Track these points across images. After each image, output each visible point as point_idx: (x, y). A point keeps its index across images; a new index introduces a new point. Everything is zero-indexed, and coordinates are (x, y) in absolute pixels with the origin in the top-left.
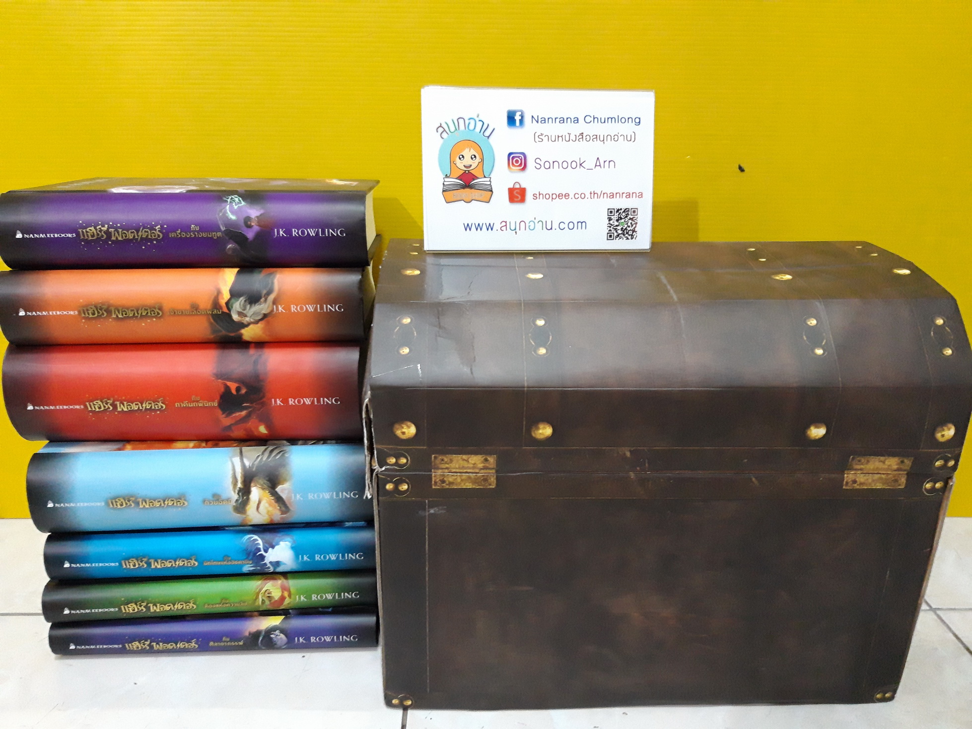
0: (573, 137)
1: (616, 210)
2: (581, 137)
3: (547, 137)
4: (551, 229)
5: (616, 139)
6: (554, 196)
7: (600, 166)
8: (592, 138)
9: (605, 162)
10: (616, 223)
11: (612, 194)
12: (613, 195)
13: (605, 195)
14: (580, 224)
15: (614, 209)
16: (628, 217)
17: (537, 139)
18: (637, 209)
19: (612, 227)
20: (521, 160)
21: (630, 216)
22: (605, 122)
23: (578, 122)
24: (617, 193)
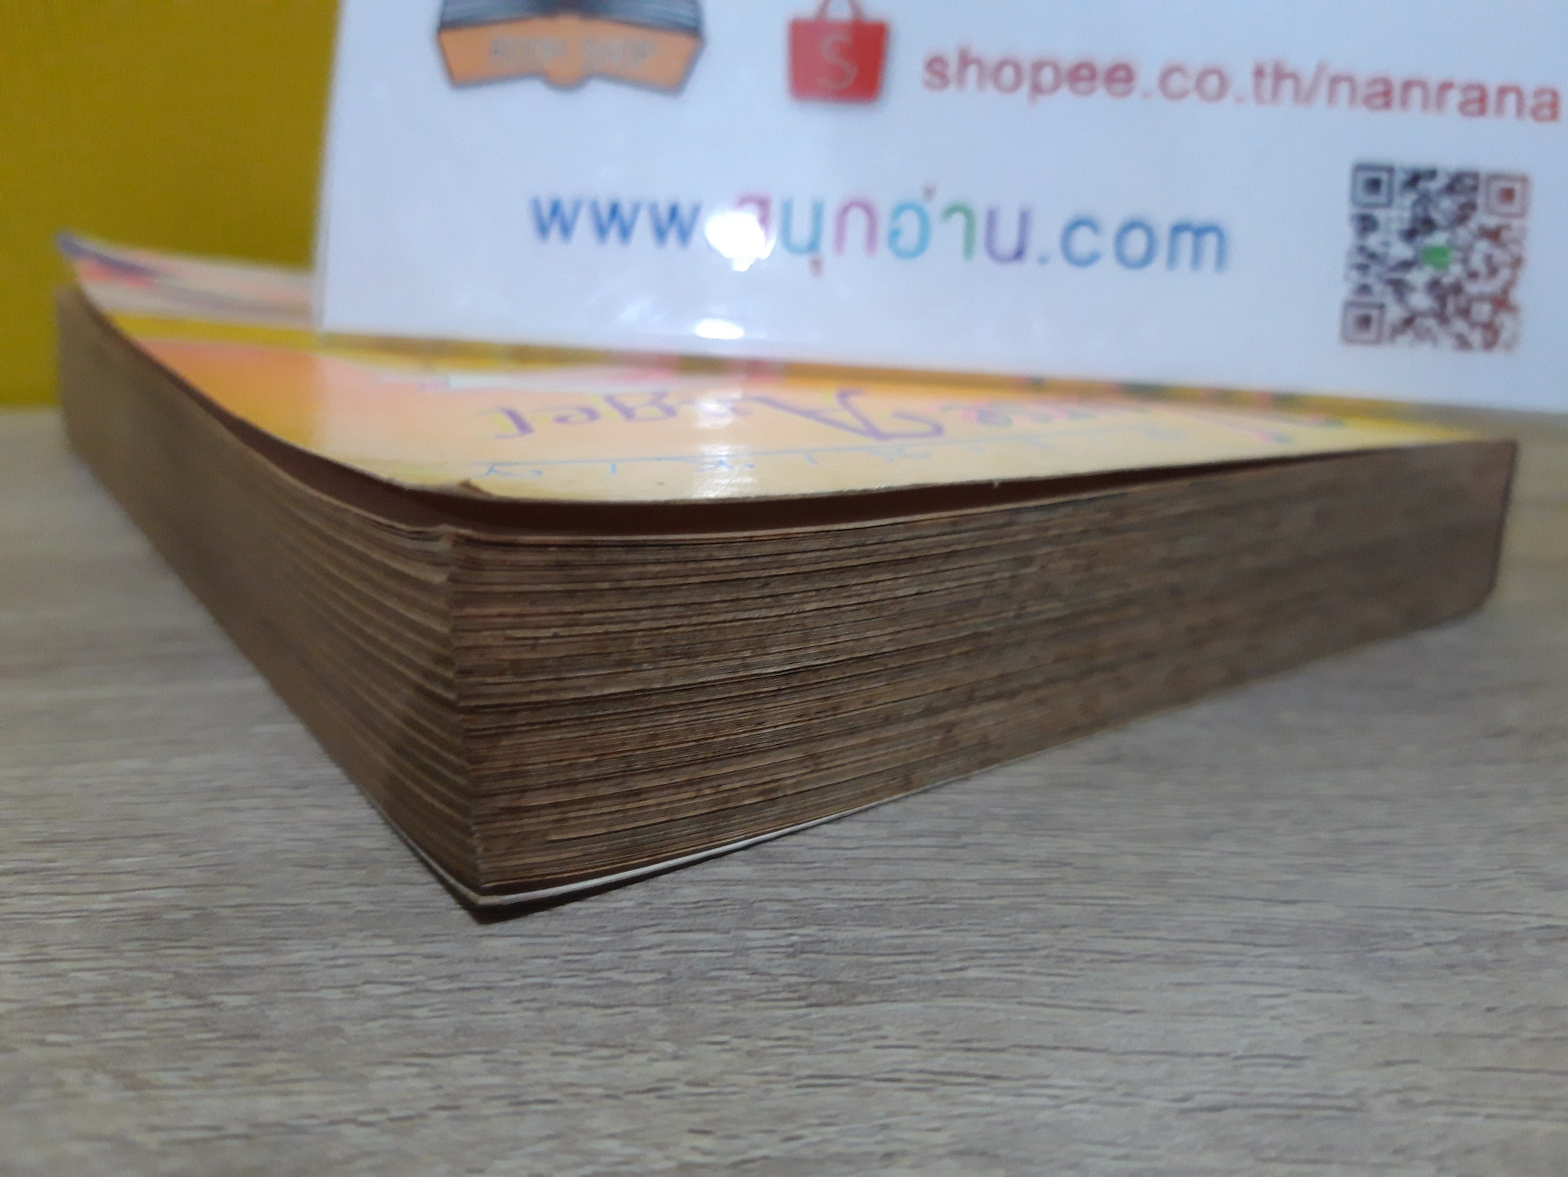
1: (1400, 178)
4: (1019, 254)
6: (1047, 75)
10: (1401, 251)
11: (1380, 88)
12: (1387, 94)
13: (1344, 89)
14: (1186, 241)
15: (1390, 170)
16: (1473, 224)
18: (1524, 180)
19: (1375, 269)
21: (1483, 218)
24: (1408, 85)
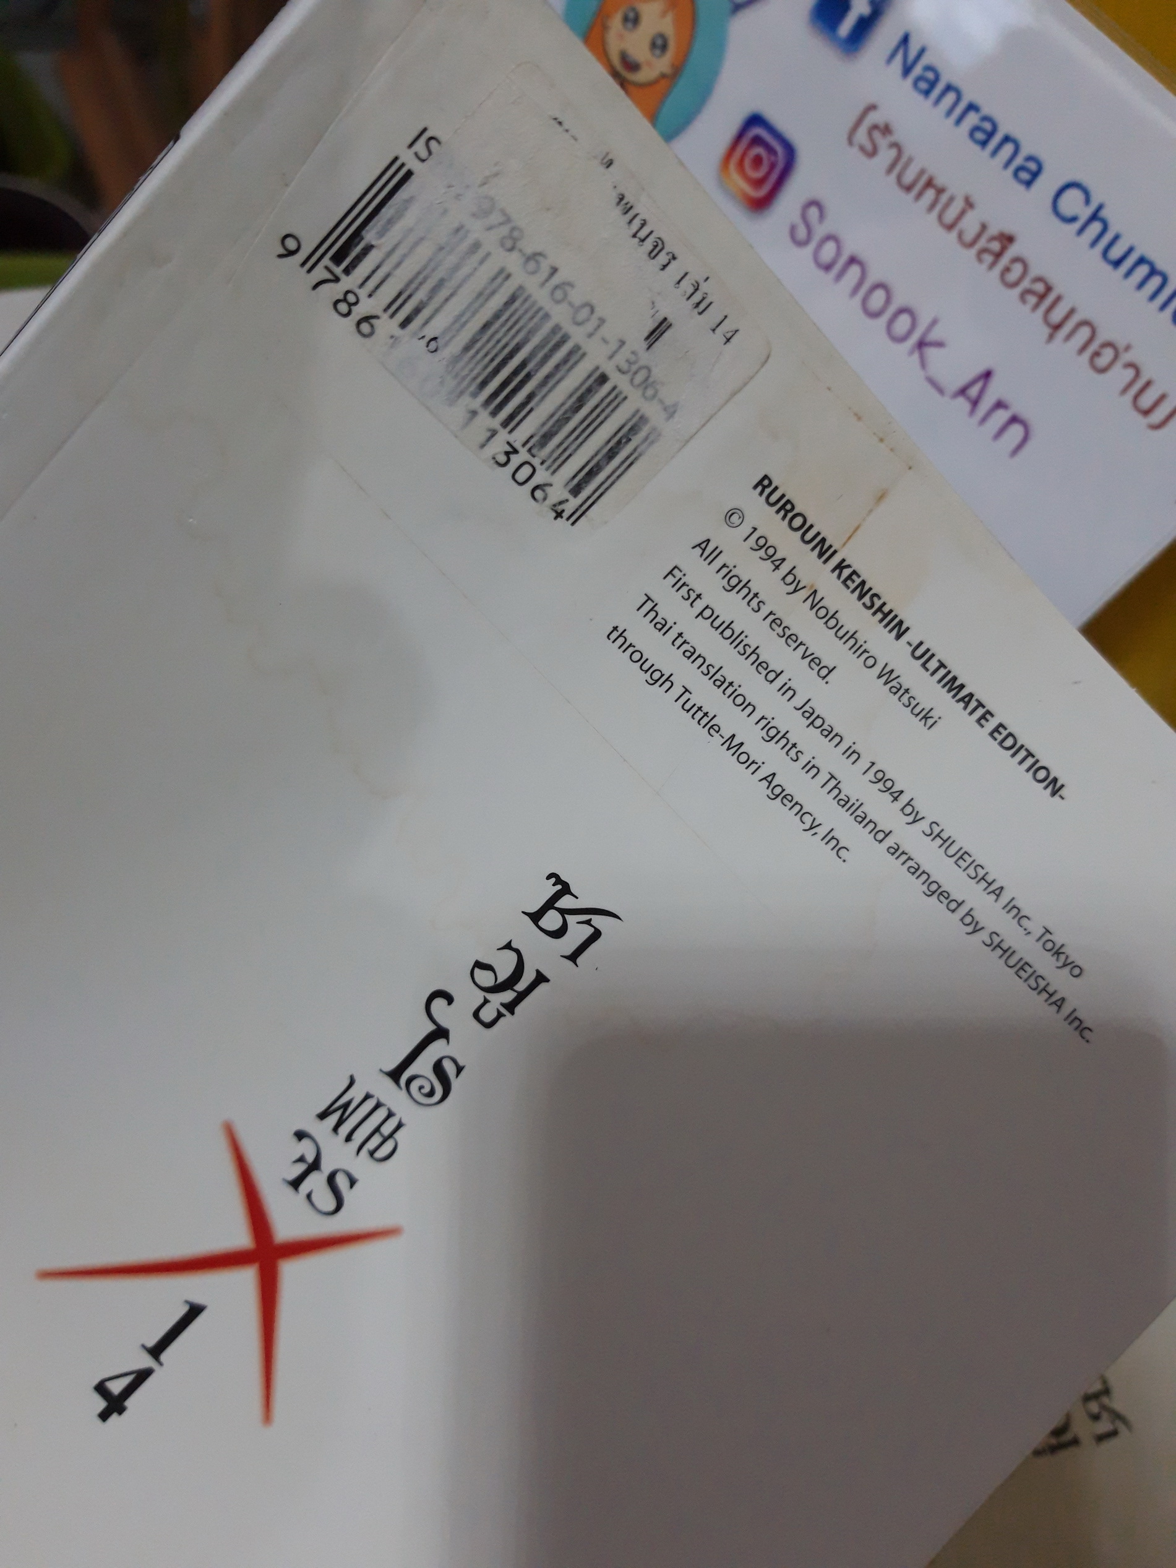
0: (970, 225)
2: (996, 246)
3: (893, 153)
5: (1102, 361)
7: (975, 403)
8: (1026, 284)
9: (1000, 405)
17: (861, 136)
20: (772, 166)
22: (1117, 263)
23: (1028, 184)
